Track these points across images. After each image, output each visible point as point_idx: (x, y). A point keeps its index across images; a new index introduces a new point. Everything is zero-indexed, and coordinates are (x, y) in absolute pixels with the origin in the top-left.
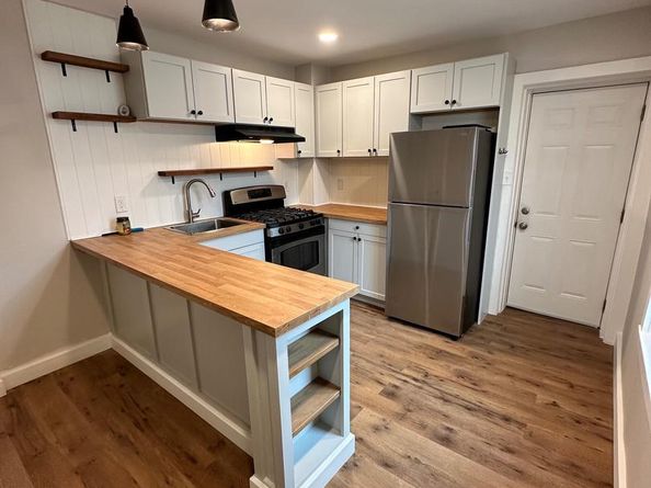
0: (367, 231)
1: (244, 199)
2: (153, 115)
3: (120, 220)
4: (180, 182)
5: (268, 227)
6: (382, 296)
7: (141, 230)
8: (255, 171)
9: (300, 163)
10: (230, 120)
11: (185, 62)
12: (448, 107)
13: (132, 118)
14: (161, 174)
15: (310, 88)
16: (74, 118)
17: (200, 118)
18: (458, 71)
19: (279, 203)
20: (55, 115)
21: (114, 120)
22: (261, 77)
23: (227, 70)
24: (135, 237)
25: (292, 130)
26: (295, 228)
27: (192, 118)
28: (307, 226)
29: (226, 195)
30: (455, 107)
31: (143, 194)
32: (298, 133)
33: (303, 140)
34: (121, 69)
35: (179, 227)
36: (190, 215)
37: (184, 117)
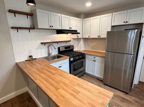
0: (97, 59)
1: (64, 49)
2: (39, 27)
3: (30, 56)
4: (47, 45)
5: (70, 58)
6: (102, 77)
7: (36, 59)
8: (66, 42)
9: (78, 39)
10: (60, 28)
11: (49, 12)
12: (125, 24)
13: (34, 28)
14: (42, 43)
15: (81, 19)
16: (17, 28)
17: (52, 28)
18: (128, 13)
19: (72, 50)
20: (12, 28)
21: (29, 29)
22: (69, 17)
23: (60, 15)
24: (34, 61)
25: (76, 31)
26: (77, 58)
27: (50, 28)
28: (80, 57)
29: (59, 48)
30: (127, 23)
31: (37, 49)
32: (78, 31)
33: (79, 33)
34: (31, 15)
35: (46, 58)
36: (49, 54)
37: (48, 27)
